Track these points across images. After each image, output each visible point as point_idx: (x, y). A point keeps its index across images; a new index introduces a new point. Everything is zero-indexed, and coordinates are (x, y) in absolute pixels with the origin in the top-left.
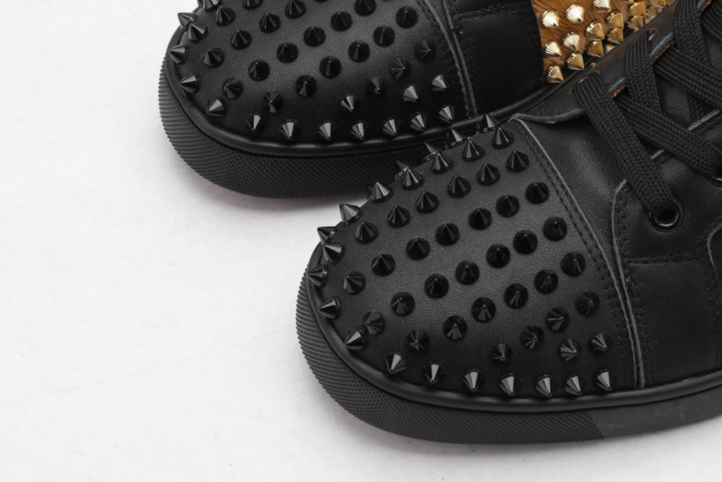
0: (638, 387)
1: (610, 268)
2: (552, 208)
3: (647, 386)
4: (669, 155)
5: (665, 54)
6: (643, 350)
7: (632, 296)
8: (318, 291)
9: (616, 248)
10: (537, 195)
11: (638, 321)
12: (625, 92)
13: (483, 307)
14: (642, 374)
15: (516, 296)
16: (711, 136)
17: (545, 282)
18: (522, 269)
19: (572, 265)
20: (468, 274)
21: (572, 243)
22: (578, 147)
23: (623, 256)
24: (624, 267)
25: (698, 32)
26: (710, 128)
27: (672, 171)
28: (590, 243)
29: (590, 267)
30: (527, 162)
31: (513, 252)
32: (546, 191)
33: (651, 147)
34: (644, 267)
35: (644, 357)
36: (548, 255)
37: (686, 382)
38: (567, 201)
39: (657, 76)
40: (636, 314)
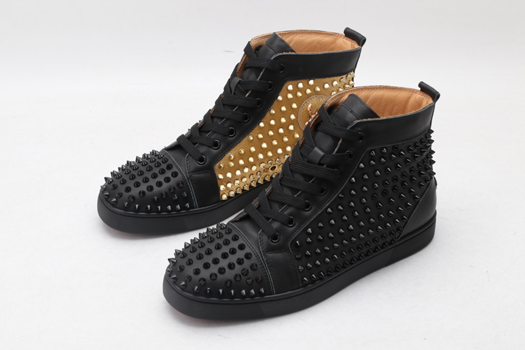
0: (274, 294)
1: (260, 256)
2: (240, 241)
3: (276, 294)
4: (274, 220)
5: (270, 193)
6: (273, 281)
7: (268, 264)
8: (170, 276)
9: (261, 249)
10: (235, 238)
11: (270, 272)
12: (259, 206)
13: (222, 271)
14: (274, 289)
15: (231, 266)
16: (286, 213)
17: (240, 262)
18: (233, 259)
19: (248, 256)
20: (216, 261)
21: (247, 250)
22: (247, 226)
23: (263, 252)
24: (264, 255)
25: (279, 184)
26: (285, 210)
27: (276, 225)
28: (253, 250)
29: (254, 257)
30: (231, 230)
31: (229, 254)
32: (237, 236)
33: (268, 219)
34: (270, 255)
35: (274, 283)
36: (240, 254)
37: (288, 292)
38: (245, 239)
39: (268, 200)
40: (269, 270)
